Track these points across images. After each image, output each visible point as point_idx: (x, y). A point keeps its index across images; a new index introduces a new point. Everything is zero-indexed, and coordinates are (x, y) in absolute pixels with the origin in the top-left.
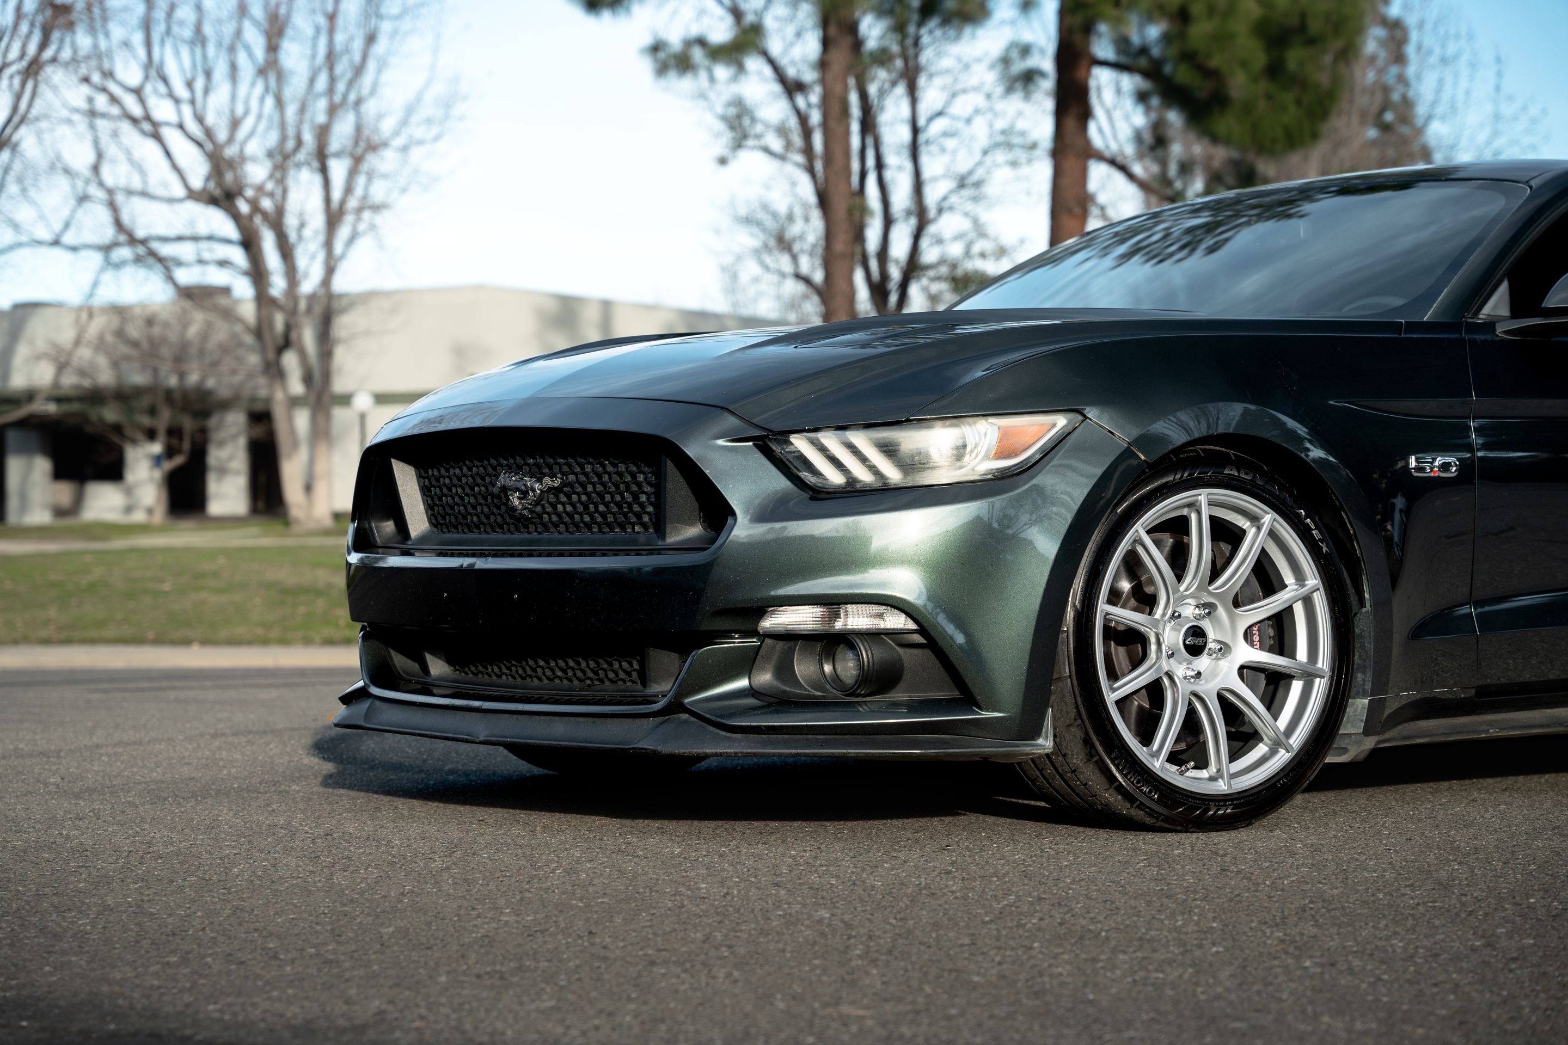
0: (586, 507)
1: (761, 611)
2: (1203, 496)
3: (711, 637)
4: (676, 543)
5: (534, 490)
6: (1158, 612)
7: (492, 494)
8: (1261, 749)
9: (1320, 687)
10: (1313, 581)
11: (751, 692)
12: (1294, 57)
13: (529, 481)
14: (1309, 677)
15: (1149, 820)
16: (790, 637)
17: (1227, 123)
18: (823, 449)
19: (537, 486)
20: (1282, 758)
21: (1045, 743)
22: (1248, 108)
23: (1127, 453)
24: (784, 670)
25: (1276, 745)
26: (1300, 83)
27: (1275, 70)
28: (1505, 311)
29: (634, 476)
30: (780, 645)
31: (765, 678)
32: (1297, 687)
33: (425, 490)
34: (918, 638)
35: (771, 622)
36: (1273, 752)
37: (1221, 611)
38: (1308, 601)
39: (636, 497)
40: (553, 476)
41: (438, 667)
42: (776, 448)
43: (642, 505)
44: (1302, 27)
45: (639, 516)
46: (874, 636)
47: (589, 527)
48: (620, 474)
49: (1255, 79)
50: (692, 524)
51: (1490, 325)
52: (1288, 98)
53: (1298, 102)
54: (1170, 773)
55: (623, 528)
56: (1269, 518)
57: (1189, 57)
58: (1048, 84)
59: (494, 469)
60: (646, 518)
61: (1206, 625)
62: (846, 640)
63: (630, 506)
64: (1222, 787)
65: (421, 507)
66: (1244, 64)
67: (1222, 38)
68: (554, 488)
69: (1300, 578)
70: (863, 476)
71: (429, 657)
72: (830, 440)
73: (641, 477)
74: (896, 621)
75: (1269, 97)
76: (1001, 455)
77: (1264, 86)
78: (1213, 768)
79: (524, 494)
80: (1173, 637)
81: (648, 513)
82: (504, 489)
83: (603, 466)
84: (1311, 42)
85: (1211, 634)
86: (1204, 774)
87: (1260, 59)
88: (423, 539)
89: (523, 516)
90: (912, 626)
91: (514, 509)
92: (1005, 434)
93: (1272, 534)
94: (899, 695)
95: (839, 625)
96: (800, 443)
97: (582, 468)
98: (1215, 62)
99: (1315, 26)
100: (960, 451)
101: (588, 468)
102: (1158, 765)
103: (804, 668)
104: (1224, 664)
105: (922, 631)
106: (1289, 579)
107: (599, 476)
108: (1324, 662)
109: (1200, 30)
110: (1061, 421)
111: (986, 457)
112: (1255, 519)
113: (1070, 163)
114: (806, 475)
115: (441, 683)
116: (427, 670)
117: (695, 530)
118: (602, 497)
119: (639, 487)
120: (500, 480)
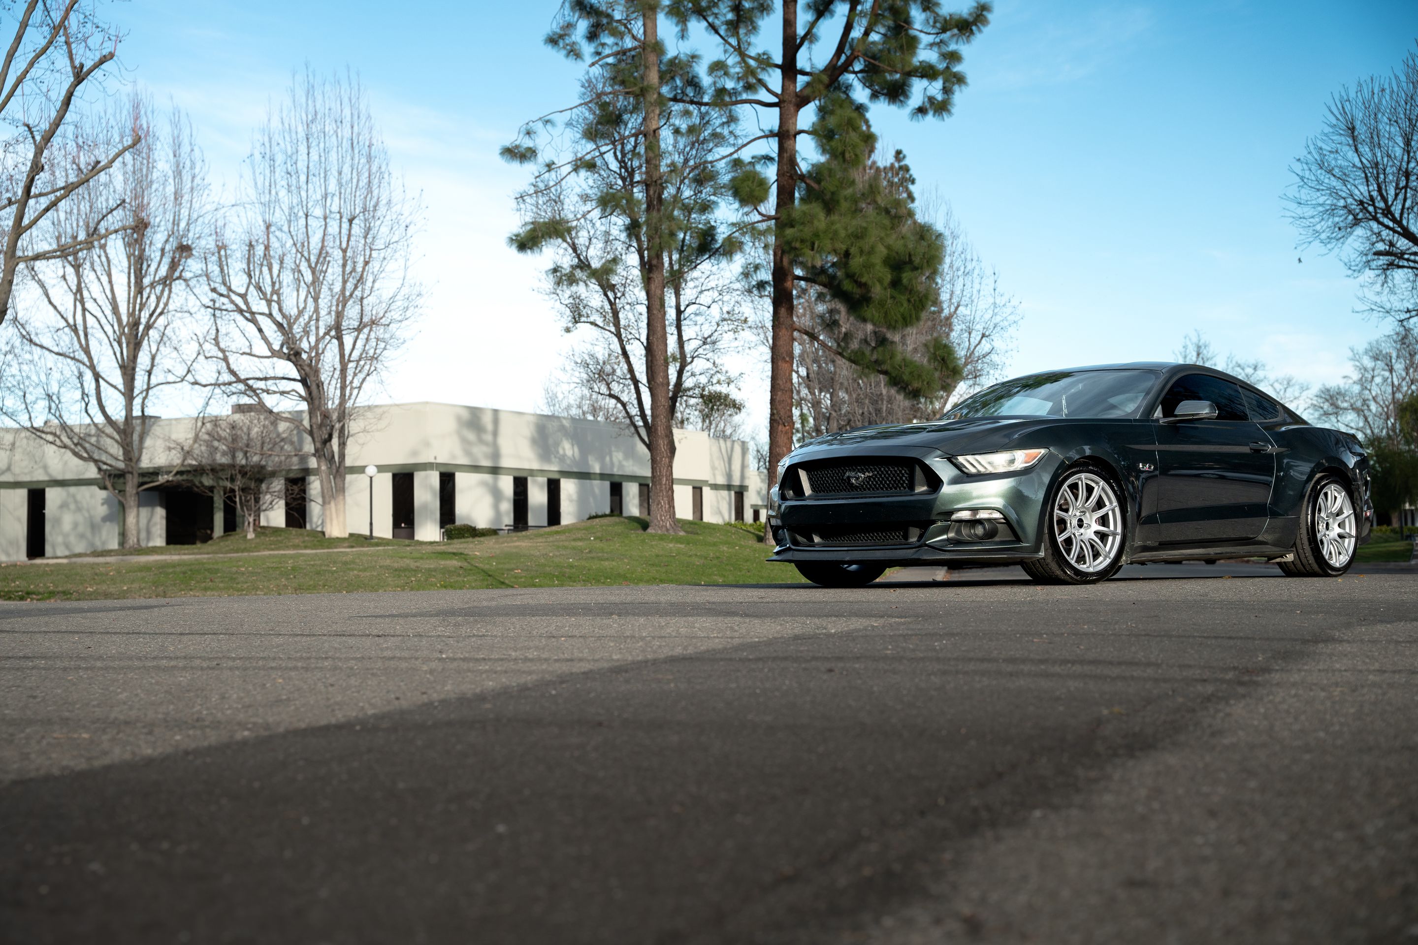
0: (881, 482)
1: (952, 513)
2: (1083, 476)
3: (934, 522)
4: (919, 492)
6: (1070, 513)
7: (843, 479)
8: (1101, 559)
9: (1118, 538)
10: (1115, 503)
11: (948, 540)
12: (906, 276)
13: (860, 474)
14: (1114, 534)
15: (1070, 580)
16: (960, 521)
17: (871, 311)
18: (968, 461)
19: (862, 476)
20: (1108, 561)
21: (1042, 554)
22: (882, 303)
23: (1063, 462)
24: (958, 532)
25: (1106, 557)
26: (911, 291)
27: (896, 283)
28: (1161, 416)
29: (901, 471)
30: (958, 524)
31: (951, 535)
32: (1110, 539)
33: (810, 479)
34: (1003, 521)
35: (955, 517)
36: (1105, 560)
37: (1087, 514)
38: (1113, 511)
39: (901, 478)
40: (869, 472)
41: (817, 539)
42: (954, 461)
43: (904, 481)
44: (911, 261)
45: (902, 485)
46: (989, 520)
47: (882, 489)
48: (894, 470)
49: (885, 289)
50: (922, 486)
51: (1157, 420)
52: (903, 298)
53: (909, 301)
54: (1076, 565)
55: (896, 489)
56: (1102, 483)
57: (850, 276)
58: (770, 289)
59: (843, 471)
60: (905, 485)
61: (1083, 518)
62: (980, 522)
63: (899, 482)
64: (1091, 570)
65: (808, 485)
66: (880, 281)
67: (868, 266)
68: (868, 476)
69: (1111, 502)
70: (982, 470)
72: (969, 458)
73: (903, 472)
74: (997, 515)
75: (893, 297)
76: (1026, 462)
77: (889, 292)
78: (1088, 564)
79: (857, 479)
80: (1075, 522)
81: (907, 483)
82: (849, 478)
83: (888, 468)
84: (915, 269)
85: (1085, 522)
86: (1085, 566)
87: (888, 278)
88: (810, 496)
89: (855, 486)
90: (1002, 516)
91: (852, 484)
92: (1027, 455)
93: (1103, 489)
94: (997, 539)
95: (978, 517)
96: (961, 459)
97: (880, 469)
98: (864, 280)
99: (917, 261)
100: (1012, 461)
101: (883, 469)
102: (1073, 562)
103: (965, 531)
104: (1088, 531)
105: (1005, 518)
106: (1107, 503)
107: (887, 472)
108: (1119, 530)
109: (856, 262)
110: (1043, 451)
111: (1021, 463)
112: (1097, 483)
113: (783, 332)
114: (964, 469)
115: (818, 544)
116: (813, 541)
117: (925, 488)
118: (888, 479)
119: (903, 475)
120: (847, 474)
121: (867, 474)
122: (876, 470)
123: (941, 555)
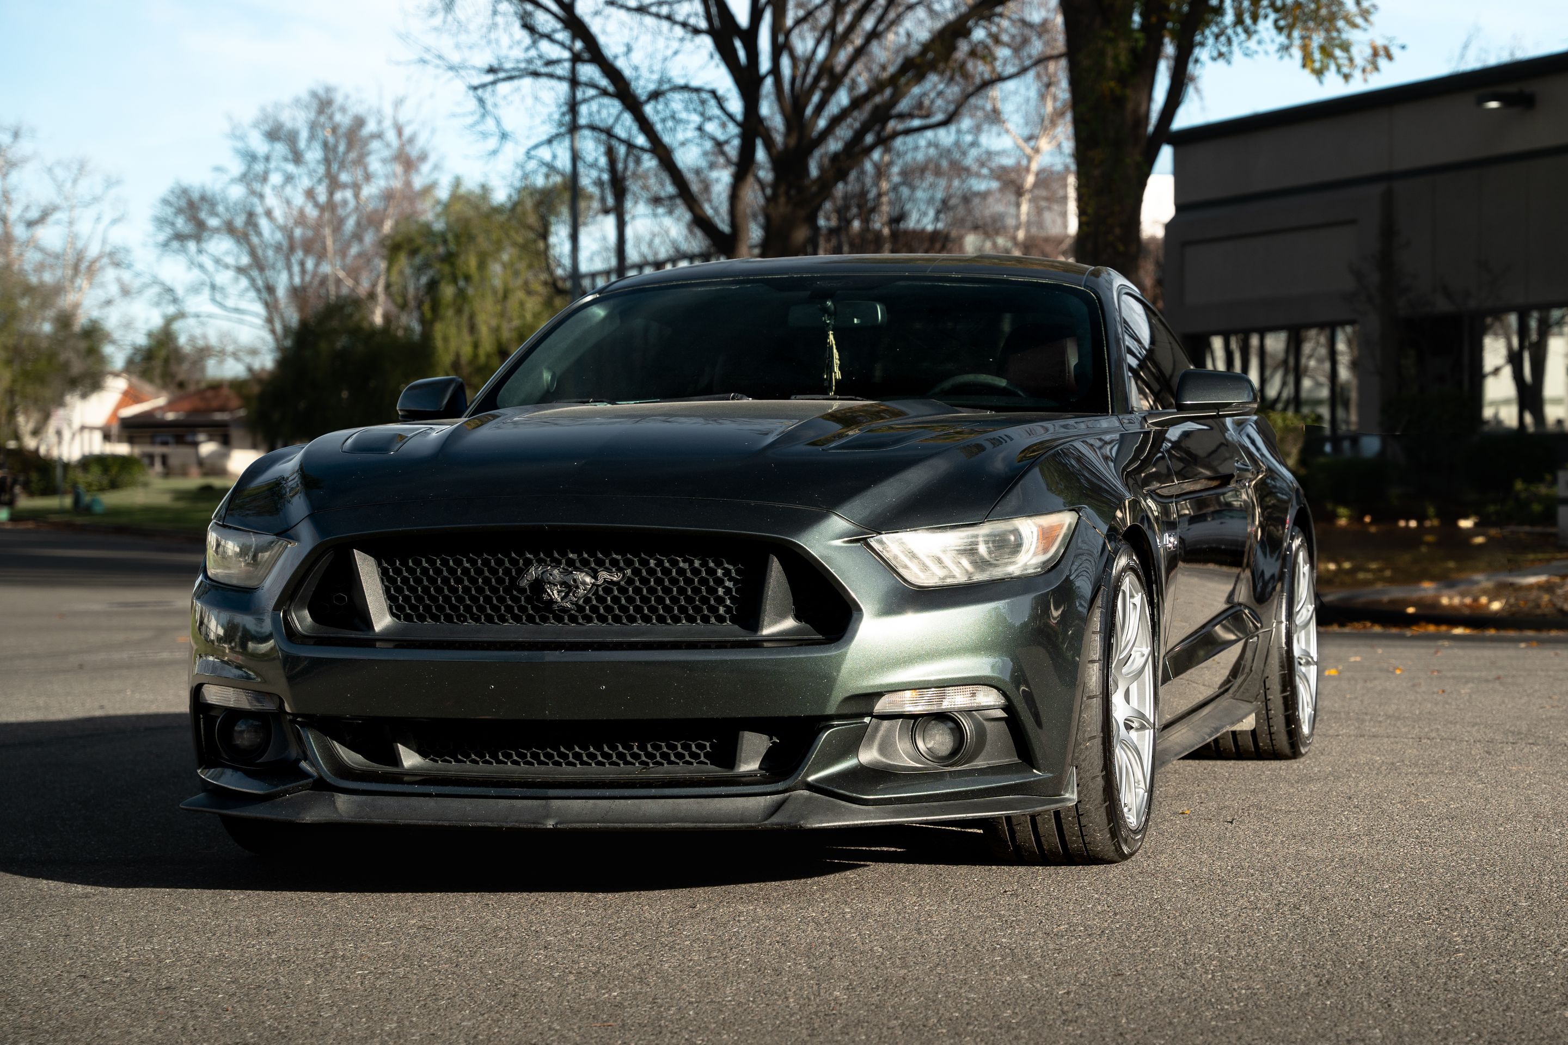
0: (644, 600)
3: (828, 721)
4: (773, 635)
5: (584, 583)
11: (862, 768)
13: (580, 576)
16: (891, 716)
19: (588, 580)
24: (886, 746)
29: (712, 572)
30: (886, 723)
31: (869, 756)
33: (387, 580)
34: (1000, 714)
35: (882, 706)
39: (713, 591)
40: (609, 570)
41: (410, 759)
42: (877, 548)
43: (724, 602)
45: (714, 610)
46: (968, 712)
48: (696, 572)
50: (782, 616)
59: (514, 562)
60: (722, 610)
62: (942, 717)
63: (704, 599)
65: (382, 597)
68: (612, 582)
71: (401, 748)
72: (906, 538)
73: (720, 572)
74: (989, 698)
76: (1044, 549)
79: (569, 588)
81: (726, 606)
83: (674, 563)
88: (390, 634)
89: (564, 610)
90: (1001, 701)
91: (552, 601)
92: (1042, 530)
94: (977, 764)
95: (943, 704)
96: (888, 542)
97: (644, 563)
101: (652, 563)
103: (902, 743)
105: (1005, 705)
107: (666, 572)
111: (1035, 554)
114: (900, 572)
115: (412, 772)
116: (395, 760)
117: (789, 623)
118: (667, 591)
119: (719, 582)
120: (534, 572)
121: (603, 575)
122: (629, 563)
123: (854, 814)
